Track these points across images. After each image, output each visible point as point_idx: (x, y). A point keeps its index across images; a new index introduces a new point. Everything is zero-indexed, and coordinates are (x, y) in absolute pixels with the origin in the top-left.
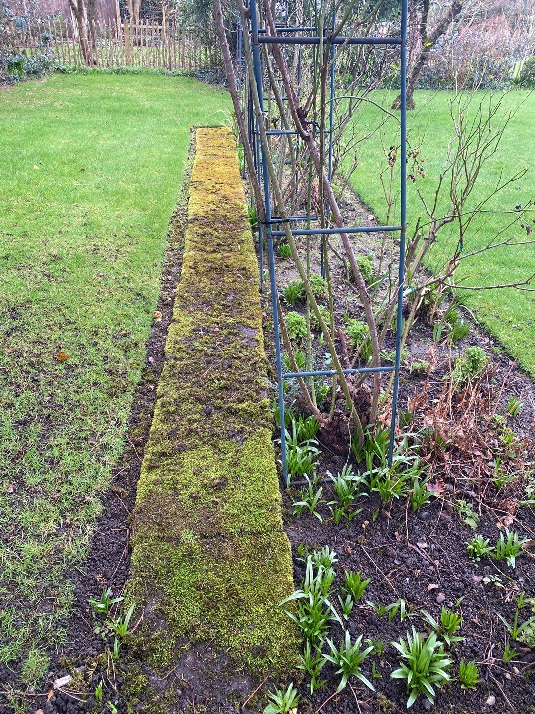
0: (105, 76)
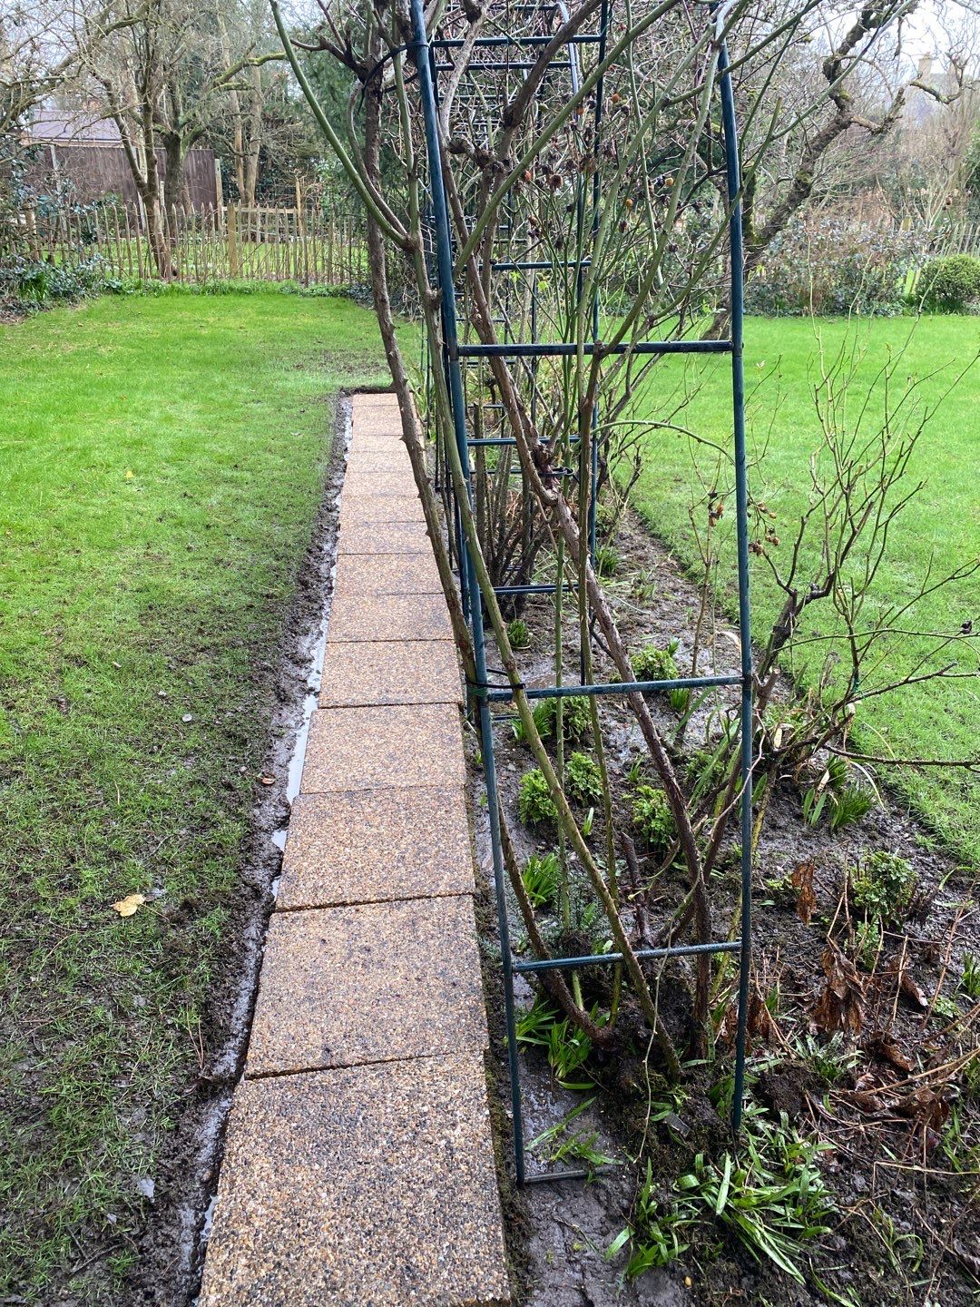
0: (192, 297)
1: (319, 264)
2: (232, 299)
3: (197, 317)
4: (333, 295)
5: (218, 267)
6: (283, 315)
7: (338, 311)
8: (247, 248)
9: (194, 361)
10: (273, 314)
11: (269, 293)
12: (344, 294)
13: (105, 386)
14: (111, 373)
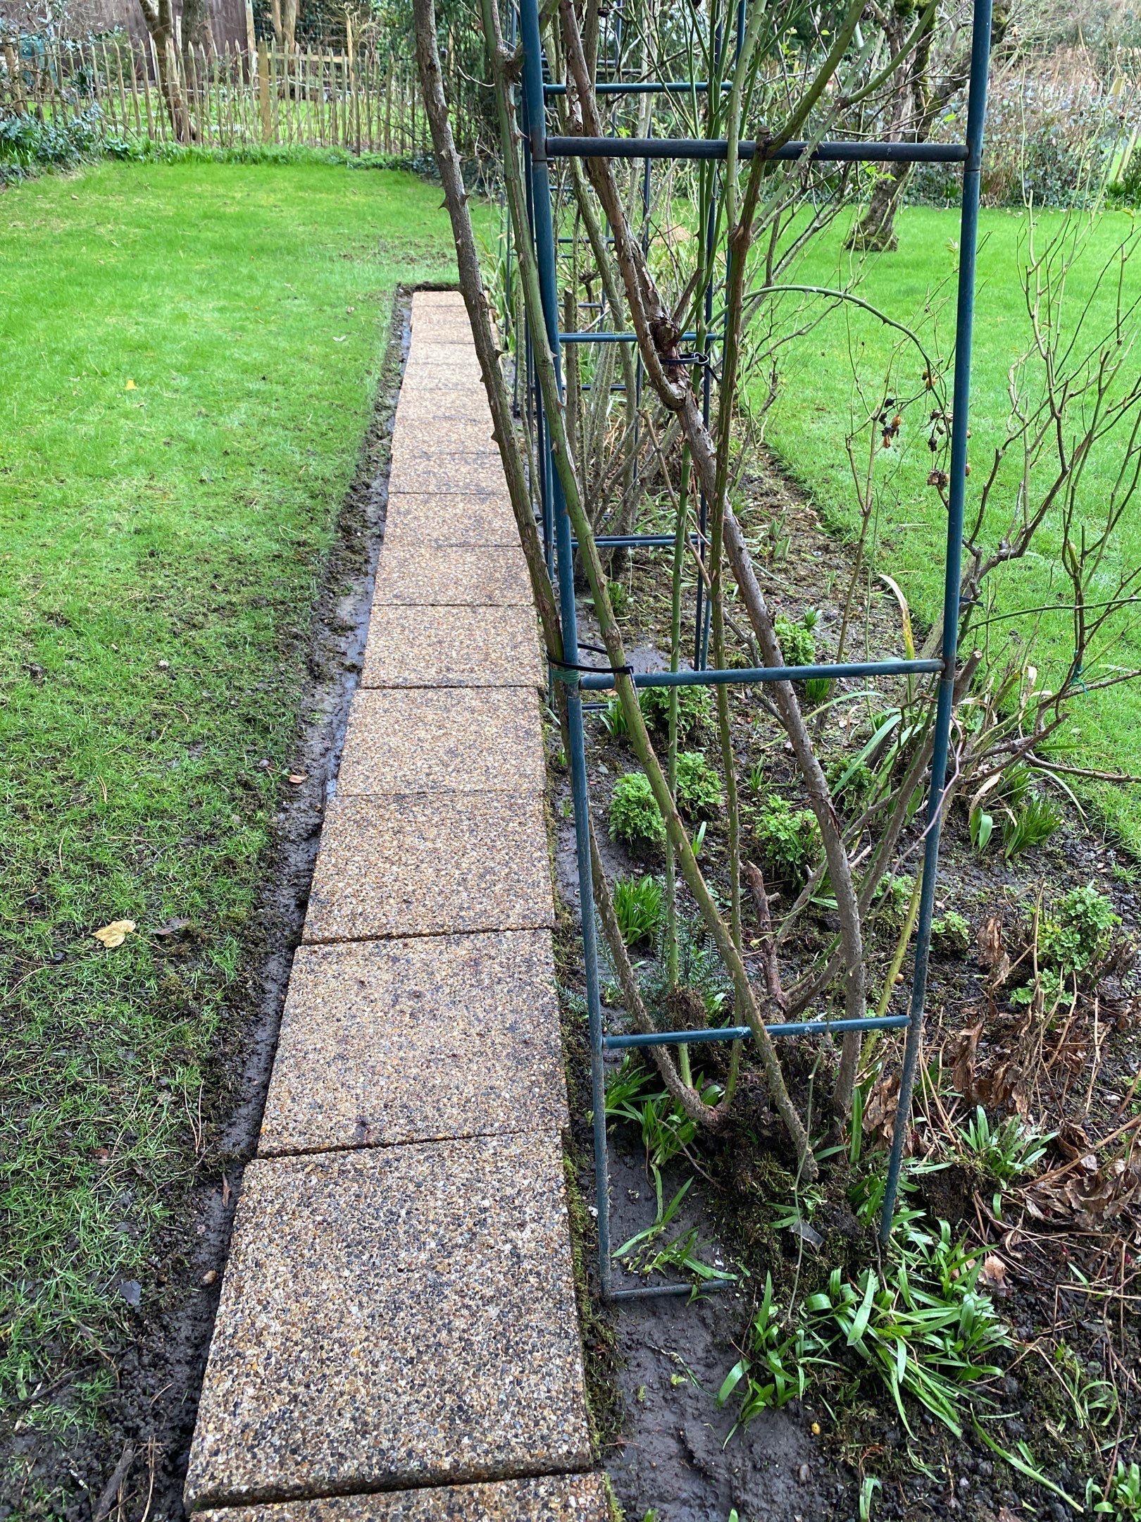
0: (215, 165)
1: (374, 128)
2: (263, 170)
3: (221, 191)
4: (393, 166)
5: (247, 129)
6: (329, 190)
7: (397, 188)
8: (283, 106)
9: (216, 247)
10: (314, 189)
11: (310, 163)
12: (402, 166)
13: (105, 275)
14: (109, 259)
